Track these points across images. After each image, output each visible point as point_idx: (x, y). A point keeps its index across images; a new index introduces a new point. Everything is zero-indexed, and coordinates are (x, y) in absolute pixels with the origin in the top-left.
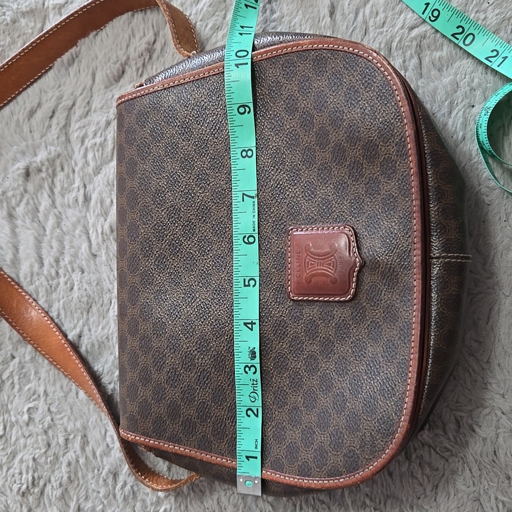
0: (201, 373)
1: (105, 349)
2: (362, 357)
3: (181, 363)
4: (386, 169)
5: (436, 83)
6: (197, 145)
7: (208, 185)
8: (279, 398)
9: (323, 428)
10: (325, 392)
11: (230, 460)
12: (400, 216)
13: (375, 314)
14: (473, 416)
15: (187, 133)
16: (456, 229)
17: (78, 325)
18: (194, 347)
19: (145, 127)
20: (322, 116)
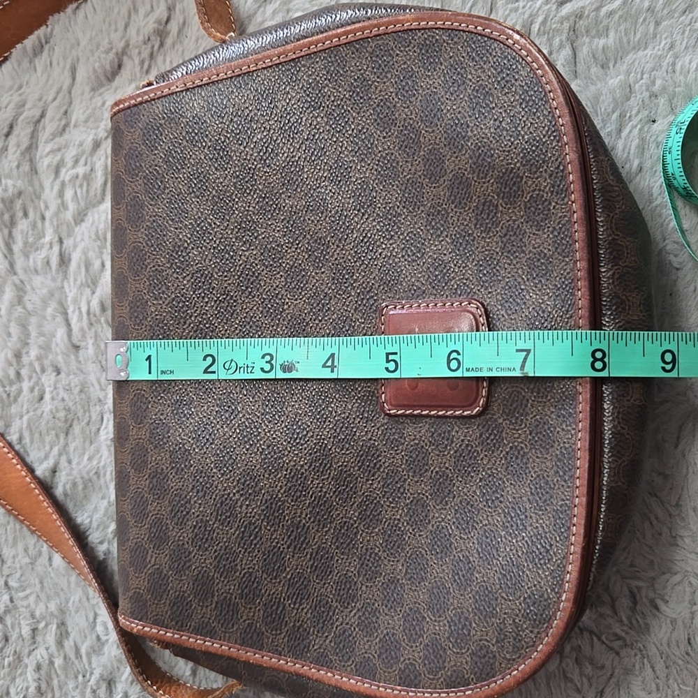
0: (245, 527)
1: (94, 489)
2: (497, 502)
3: (215, 513)
4: (534, 213)
5: (599, 86)
6: (238, 177)
7: (256, 238)
8: (367, 565)
9: (438, 611)
10: (439, 556)
11: (291, 661)
12: (556, 286)
13: (516, 436)
14: (656, 585)
15: (222, 158)
16: (640, 306)
17: (52, 455)
18: (235, 487)
19: (157, 149)
20: (433, 131)
